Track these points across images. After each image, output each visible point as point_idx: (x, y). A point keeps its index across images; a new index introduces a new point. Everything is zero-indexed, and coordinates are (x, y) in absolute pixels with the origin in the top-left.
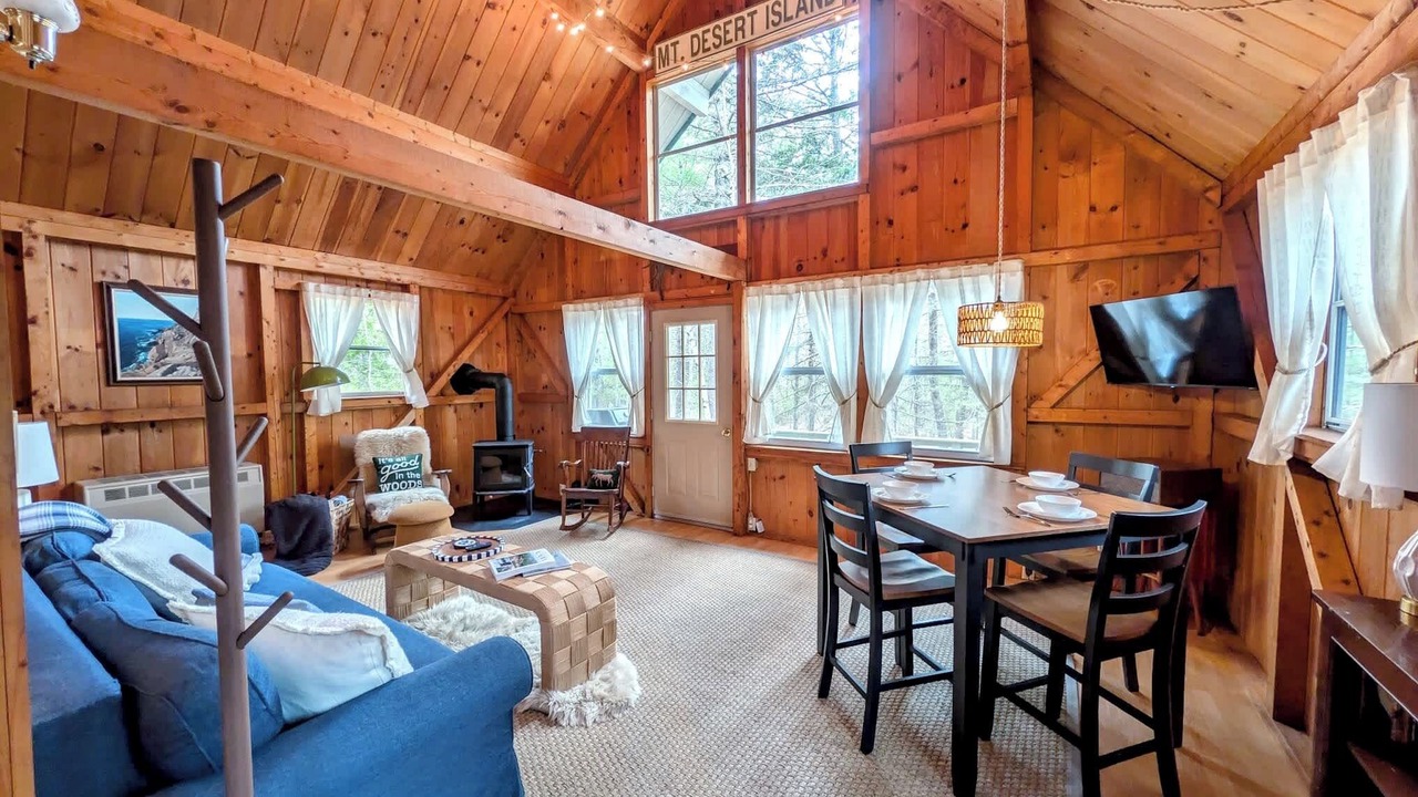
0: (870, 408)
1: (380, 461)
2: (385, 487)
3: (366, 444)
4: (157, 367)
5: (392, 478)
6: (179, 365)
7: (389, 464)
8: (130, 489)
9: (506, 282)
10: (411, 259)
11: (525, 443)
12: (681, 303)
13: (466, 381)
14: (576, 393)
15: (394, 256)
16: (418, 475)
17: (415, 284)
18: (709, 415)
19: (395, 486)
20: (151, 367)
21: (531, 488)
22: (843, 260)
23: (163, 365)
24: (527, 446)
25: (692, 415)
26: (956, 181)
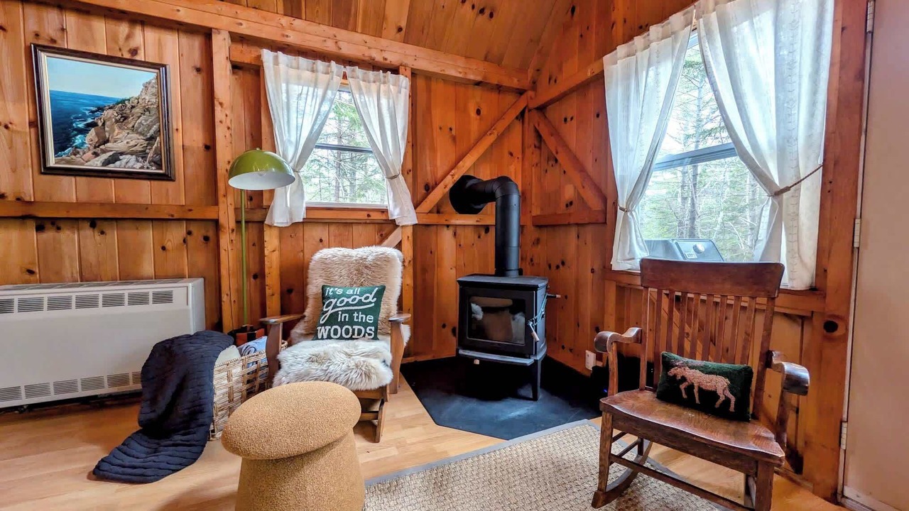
1: (330, 291)
2: (323, 331)
3: (321, 267)
4: (96, 155)
5: (333, 320)
6: (122, 154)
7: (336, 296)
8: (20, 301)
9: (522, 70)
10: (400, 29)
11: (533, 282)
13: (468, 195)
14: (622, 202)
15: (378, 23)
16: (370, 319)
17: (405, 65)
19: (336, 332)
20: (89, 154)
21: (539, 357)
23: (104, 152)
24: (535, 288)
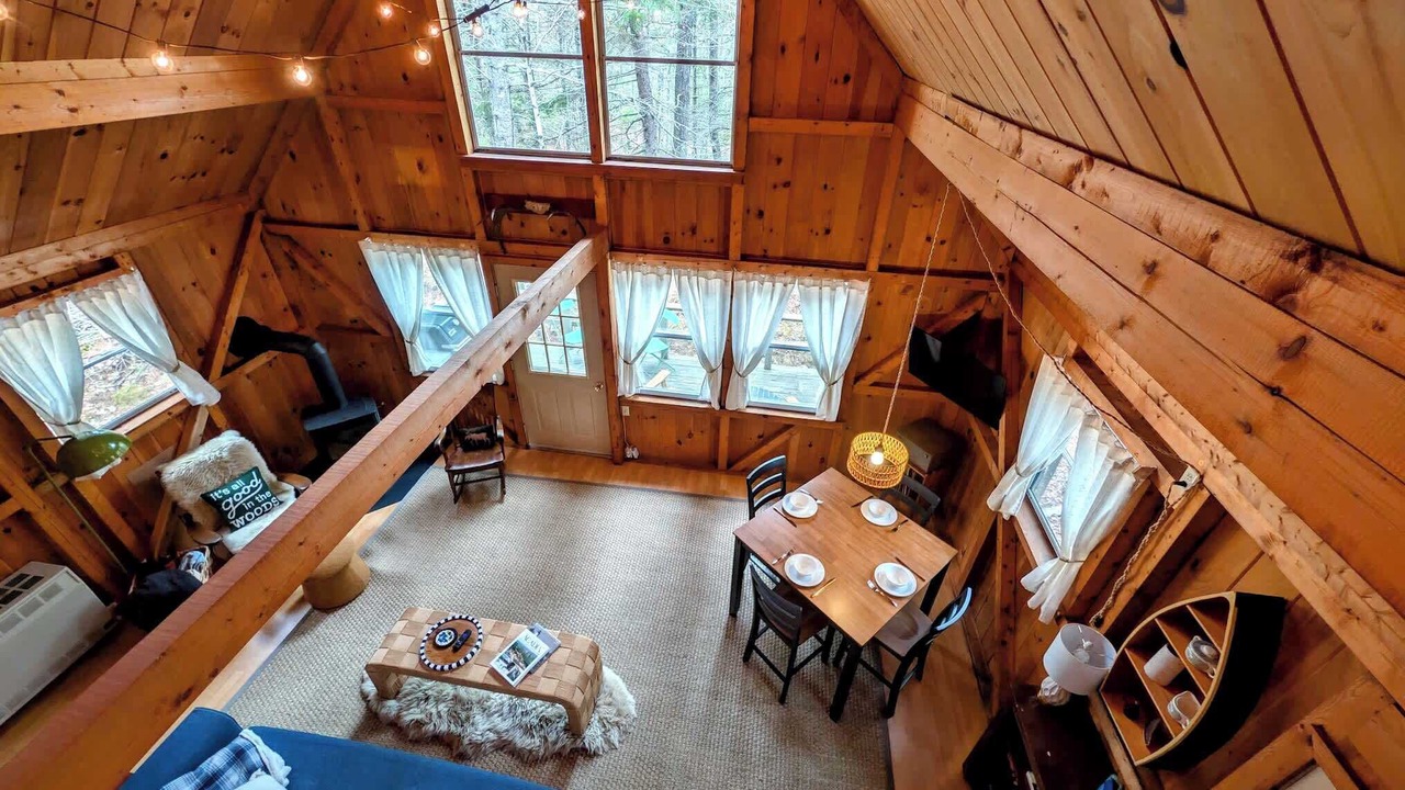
0: (734, 378)
1: (213, 496)
2: (239, 522)
3: (179, 484)
5: (241, 511)
7: (227, 497)
10: (100, 221)
12: (531, 262)
13: (250, 339)
14: (407, 338)
15: (72, 229)
16: (268, 494)
17: (120, 251)
18: (579, 370)
19: (250, 516)
22: (712, 241)
25: (558, 367)
26: (826, 186)
